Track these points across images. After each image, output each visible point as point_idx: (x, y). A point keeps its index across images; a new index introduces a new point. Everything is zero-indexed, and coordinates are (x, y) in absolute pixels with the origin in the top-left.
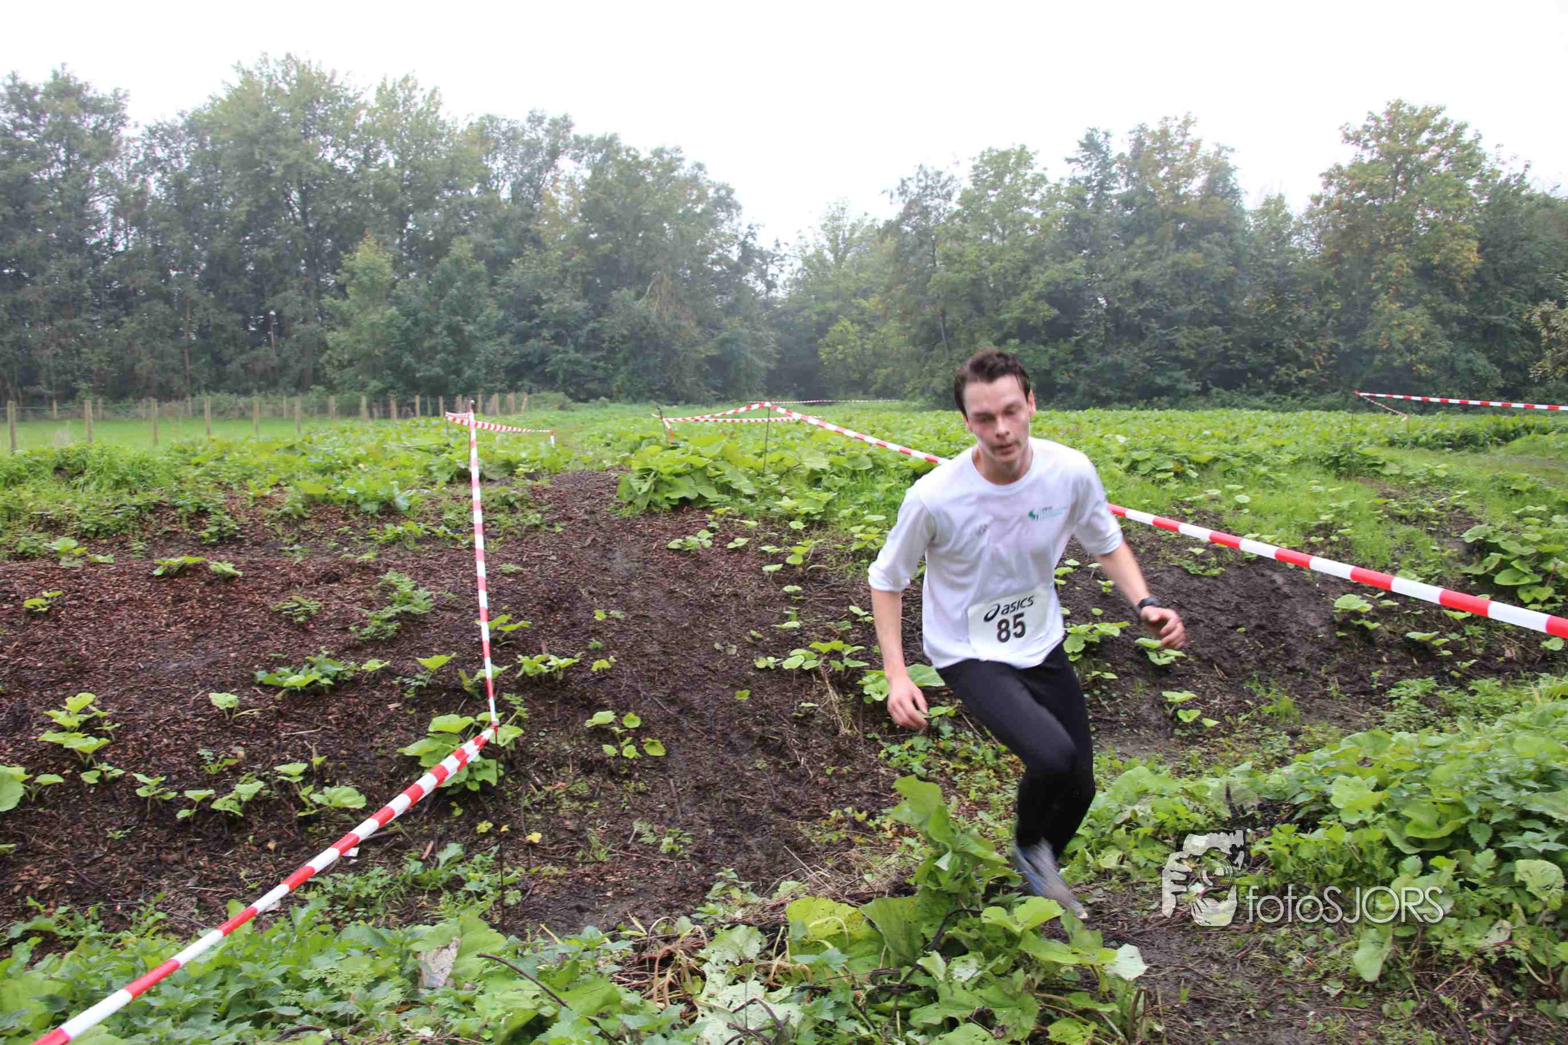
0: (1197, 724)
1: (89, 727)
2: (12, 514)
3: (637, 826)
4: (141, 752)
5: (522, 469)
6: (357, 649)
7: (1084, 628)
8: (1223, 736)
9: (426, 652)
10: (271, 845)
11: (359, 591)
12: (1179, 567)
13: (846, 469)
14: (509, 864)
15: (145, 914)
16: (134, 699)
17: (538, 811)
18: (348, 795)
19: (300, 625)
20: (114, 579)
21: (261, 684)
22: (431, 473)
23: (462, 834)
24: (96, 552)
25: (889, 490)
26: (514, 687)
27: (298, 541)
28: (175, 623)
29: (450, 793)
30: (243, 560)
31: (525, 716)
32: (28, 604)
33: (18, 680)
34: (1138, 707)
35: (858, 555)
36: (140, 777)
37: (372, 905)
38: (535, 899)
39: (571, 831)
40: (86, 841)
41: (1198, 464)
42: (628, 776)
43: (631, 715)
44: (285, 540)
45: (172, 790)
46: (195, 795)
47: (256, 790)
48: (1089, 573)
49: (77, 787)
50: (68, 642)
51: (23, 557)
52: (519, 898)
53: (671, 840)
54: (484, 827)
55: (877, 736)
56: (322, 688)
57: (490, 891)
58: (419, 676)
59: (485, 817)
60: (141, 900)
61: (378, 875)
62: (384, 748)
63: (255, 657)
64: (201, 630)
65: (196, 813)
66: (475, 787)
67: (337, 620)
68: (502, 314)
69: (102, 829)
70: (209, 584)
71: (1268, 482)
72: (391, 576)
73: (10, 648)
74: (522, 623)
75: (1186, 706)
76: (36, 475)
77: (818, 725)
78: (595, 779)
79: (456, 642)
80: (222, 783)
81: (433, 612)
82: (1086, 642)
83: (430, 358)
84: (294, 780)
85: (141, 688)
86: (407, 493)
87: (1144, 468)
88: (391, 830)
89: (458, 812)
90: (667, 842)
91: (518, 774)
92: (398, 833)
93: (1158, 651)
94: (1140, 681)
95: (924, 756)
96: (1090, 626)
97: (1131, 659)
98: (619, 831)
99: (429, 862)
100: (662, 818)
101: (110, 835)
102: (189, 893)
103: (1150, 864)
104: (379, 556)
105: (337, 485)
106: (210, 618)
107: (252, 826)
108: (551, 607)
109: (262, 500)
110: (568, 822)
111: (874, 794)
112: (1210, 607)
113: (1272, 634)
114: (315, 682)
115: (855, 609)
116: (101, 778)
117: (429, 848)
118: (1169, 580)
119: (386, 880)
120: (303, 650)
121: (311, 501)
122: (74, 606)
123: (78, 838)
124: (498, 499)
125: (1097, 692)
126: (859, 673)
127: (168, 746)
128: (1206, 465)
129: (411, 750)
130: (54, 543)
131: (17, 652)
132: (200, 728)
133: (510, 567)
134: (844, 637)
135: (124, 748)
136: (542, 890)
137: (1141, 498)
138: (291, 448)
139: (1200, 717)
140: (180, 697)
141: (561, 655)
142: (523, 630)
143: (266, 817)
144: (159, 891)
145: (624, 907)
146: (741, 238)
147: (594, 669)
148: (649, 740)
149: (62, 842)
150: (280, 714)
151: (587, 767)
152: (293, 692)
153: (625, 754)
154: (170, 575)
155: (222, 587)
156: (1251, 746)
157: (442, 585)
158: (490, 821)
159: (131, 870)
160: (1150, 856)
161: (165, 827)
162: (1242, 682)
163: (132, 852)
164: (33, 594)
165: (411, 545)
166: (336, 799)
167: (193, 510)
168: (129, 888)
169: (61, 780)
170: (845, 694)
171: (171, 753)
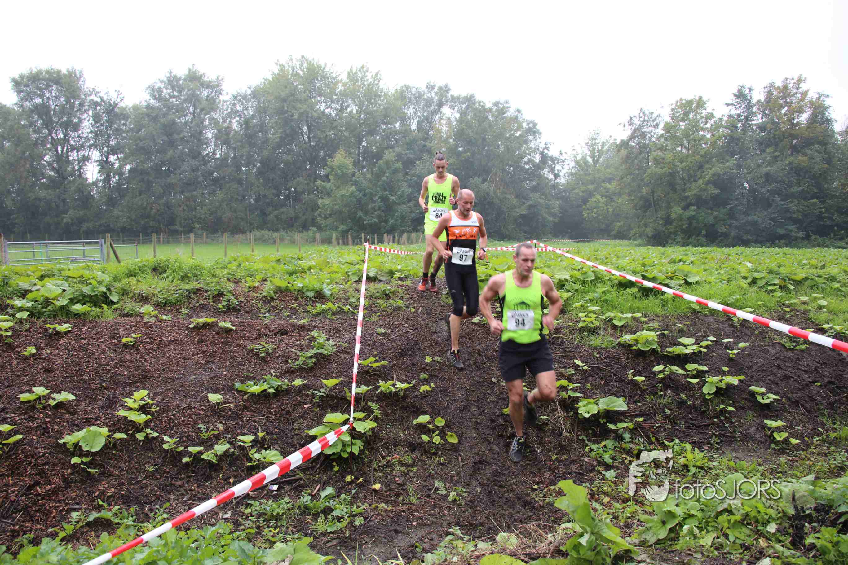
0: (786, 441)
1: (143, 409)
2: (124, 293)
3: (437, 484)
4: (169, 424)
5: (397, 275)
6: (291, 373)
7: (716, 379)
8: (803, 450)
9: (328, 376)
10: (231, 481)
11: (297, 340)
12: (779, 343)
13: (578, 279)
14: (360, 501)
15: (158, 514)
16: (170, 394)
17: (381, 471)
18: (275, 455)
19: (264, 357)
20: (169, 328)
21: (237, 390)
22: (349, 276)
23: (336, 481)
24: (164, 314)
25: (604, 292)
26: (375, 399)
27: (269, 311)
28: (197, 354)
29: (331, 458)
30: (237, 321)
31: (379, 416)
32: (124, 340)
33: (114, 381)
34: (748, 429)
35: (582, 330)
36: (166, 438)
37: (281, 519)
38: (371, 523)
39: (398, 484)
40: (135, 471)
41: (795, 281)
42: (435, 454)
43: (440, 418)
44: (262, 311)
45: (181, 446)
46: (193, 449)
47: (225, 450)
48: (722, 344)
49: (134, 441)
50: (141, 361)
51: (127, 315)
52: (362, 522)
53: (455, 493)
54: (348, 478)
55: (585, 438)
56: (269, 393)
57: (346, 517)
58: (322, 390)
59: (351, 473)
60: (157, 506)
61: (286, 503)
62: (299, 429)
63: (237, 375)
64: (210, 357)
65: (193, 460)
66: (345, 455)
67: (283, 356)
68: (410, 190)
69: (144, 465)
70: (217, 333)
71: (839, 293)
72: (315, 333)
73: (113, 363)
74: (383, 362)
75: (779, 430)
76: (142, 273)
77: (549, 429)
78: (415, 454)
79: (346, 371)
80: (209, 444)
81: (336, 354)
82: (717, 387)
83: (372, 213)
84: (246, 445)
85: (174, 389)
86: (329, 287)
87: (761, 283)
88: (297, 476)
89: (336, 469)
90: (453, 494)
91: (372, 449)
92: (301, 479)
93: (763, 395)
94: (750, 413)
95: (611, 452)
96: (719, 378)
97: (746, 399)
98: (426, 486)
99: (314, 497)
100: (452, 480)
101: (147, 468)
102: (184, 504)
103: (737, 541)
104: (312, 321)
105: (295, 281)
106: (216, 352)
107: (222, 469)
108: (401, 354)
109: (254, 289)
110: (397, 479)
111: (580, 473)
112: (798, 369)
113: (837, 387)
114: (265, 390)
115: (578, 362)
116: (146, 437)
117: (317, 488)
118: (772, 351)
119: (289, 505)
120: (263, 372)
121: (279, 290)
122: (147, 342)
123: (130, 469)
124: (380, 292)
125: (722, 418)
126: (577, 400)
127: (183, 421)
128: (799, 281)
129: (312, 432)
130: (142, 308)
131: (115, 366)
132: (201, 412)
133: (381, 330)
134: (569, 379)
135: (161, 421)
136: (376, 518)
137: (758, 301)
138: (278, 261)
139: (788, 437)
140: (194, 395)
141: (402, 382)
142: (382, 366)
143: (230, 465)
144: (168, 501)
145: (422, 532)
146: (541, 150)
147: (421, 390)
148: (449, 433)
149: (123, 470)
150: (245, 407)
151: (412, 447)
152: (253, 395)
153: (434, 441)
154: (197, 328)
155: (224, 335)
156: (819, 458)
157: (343, 339)
158: (354, 475)
159: (156, 489)
160: (738, 535)
161: (176, 466)
162: (817, 417)
163: (157, 479)
164: (128, 335)
165: (329, 316)
166: (267, 457)
167: (216, 293)
168: (153, 499)
169: (125, 437)
170: (568, 412)
171: (185, 425)
